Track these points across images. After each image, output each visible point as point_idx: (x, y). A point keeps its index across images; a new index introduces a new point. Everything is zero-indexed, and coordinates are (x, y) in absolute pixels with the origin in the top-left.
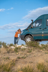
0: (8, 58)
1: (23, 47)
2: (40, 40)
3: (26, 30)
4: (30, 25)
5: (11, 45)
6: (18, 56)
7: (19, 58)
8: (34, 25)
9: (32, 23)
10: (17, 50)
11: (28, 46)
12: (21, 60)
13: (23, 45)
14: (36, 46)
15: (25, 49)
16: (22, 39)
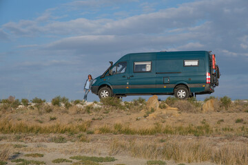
0: (81, 120)
1: (96, 105)
2: (124, 95)
3: (101, 77)
4: (108, 70)
5: (77, 102)
6: (93, 117)
7: (94, 119)
8: (114, 69)
9: (111, 68)
10: (89, 109)
11: (104, 104)
12: (97, 121)
13: (95, 102)
14: (116, 106)
15: (99, 109)
16: (93, 92)
